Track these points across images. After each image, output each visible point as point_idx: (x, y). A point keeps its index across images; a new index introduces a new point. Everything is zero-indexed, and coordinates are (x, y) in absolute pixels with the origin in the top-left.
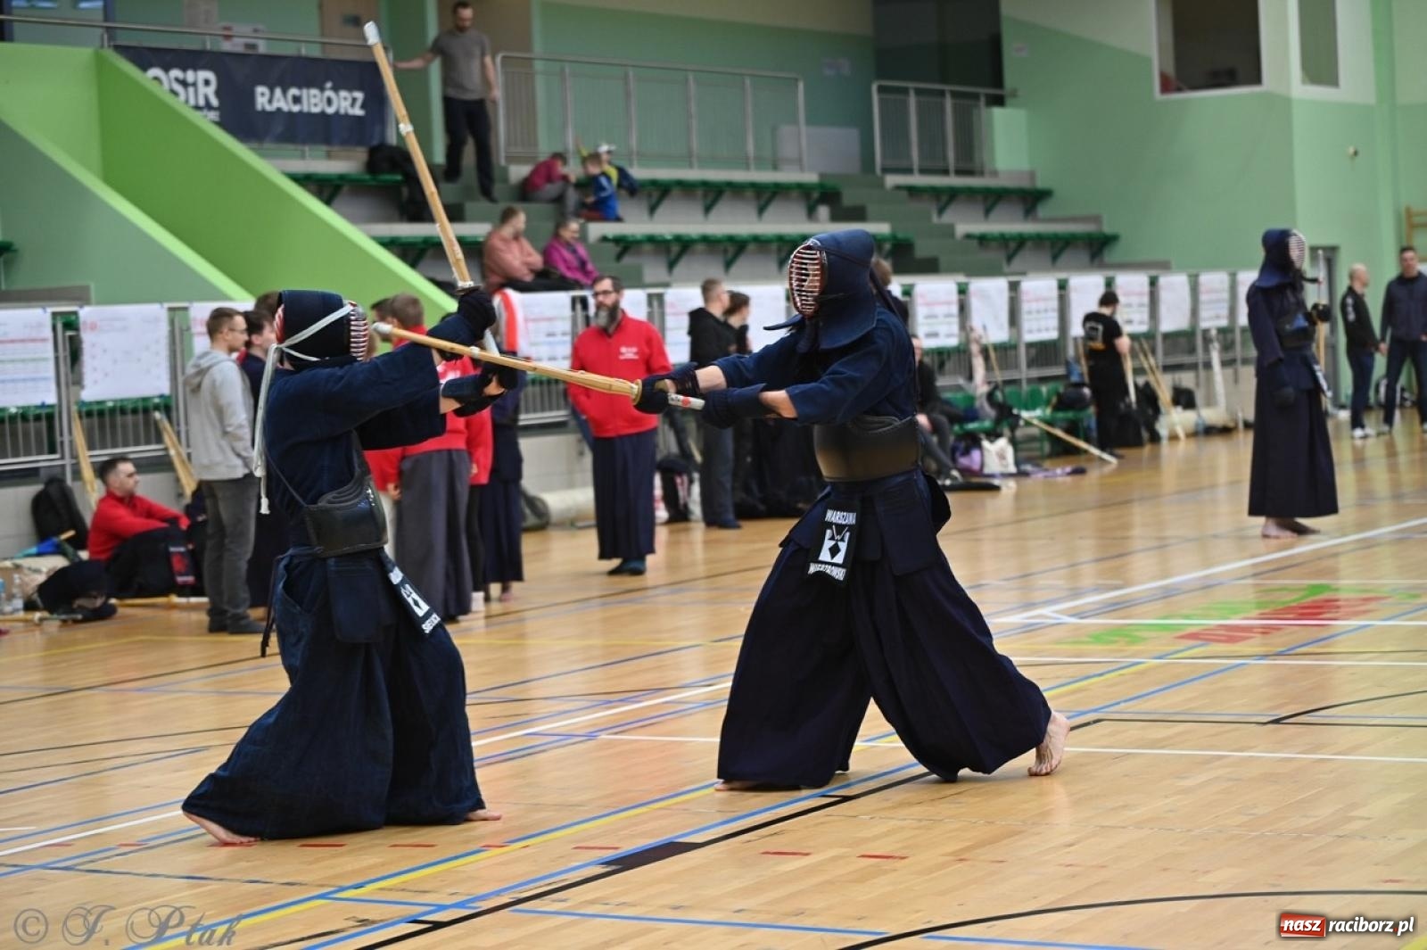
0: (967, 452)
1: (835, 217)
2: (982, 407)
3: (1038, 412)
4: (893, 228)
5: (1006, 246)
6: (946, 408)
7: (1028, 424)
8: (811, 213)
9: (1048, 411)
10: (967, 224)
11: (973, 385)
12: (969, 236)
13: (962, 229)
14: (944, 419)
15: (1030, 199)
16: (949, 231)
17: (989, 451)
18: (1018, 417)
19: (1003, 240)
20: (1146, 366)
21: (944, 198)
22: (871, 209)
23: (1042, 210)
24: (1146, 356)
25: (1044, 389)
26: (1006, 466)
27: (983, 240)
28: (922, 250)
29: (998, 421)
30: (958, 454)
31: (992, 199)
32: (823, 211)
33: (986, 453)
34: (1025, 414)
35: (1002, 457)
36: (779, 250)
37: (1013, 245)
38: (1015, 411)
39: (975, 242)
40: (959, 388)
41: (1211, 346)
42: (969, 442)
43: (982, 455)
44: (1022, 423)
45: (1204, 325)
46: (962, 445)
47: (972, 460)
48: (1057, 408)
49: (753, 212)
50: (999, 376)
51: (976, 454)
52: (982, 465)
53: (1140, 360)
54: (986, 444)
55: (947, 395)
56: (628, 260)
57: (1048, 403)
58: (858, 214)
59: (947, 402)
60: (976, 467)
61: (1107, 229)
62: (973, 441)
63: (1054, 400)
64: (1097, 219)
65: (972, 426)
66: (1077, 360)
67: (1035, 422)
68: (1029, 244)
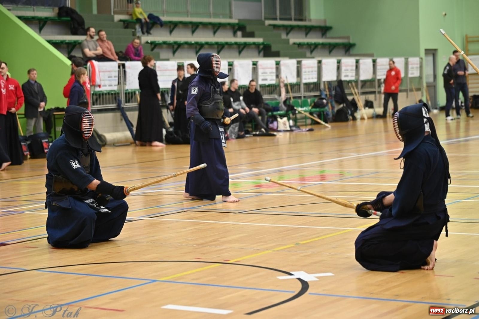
0: (272, 122)
1: (244, 36)
2: (281, 106)
3: (304, 109)
4: (264, 40)
5: (310, 47)
6: (266, 106)
7: (300, 112)
8: (235, 34)
9: (310, 108)
10: (295, 39)
11: (281, 98)
12: (294, 44)
13: (292, 41)
14: (264, 110)
15: (324, 30)
16: (287, 41)
17: (280, 122)
18: (296, 110)
19: (309, 45)
20: (353, 92)
21: (289, 29)
22: (256, 33)
23: (329, 34)
24: (354, 89)
25: (309, 100)
26: (286, 128)
27: (300, 45)
28: (274, 49)
29: (287, 111)
30: (269, 123)
31: (308, 30)
32: (239, 33)
33: (279, 123)
34: (300, 109)
35: (285, 124)
36: (218, 48)
37: (313, 47)
38: (295, 108)
39: (296, 46)
40: (275, 99)
41: (381, 86)
42: (273, 119)
43: (278, 123)
44: (297, 112)
45: (378, 77)
46: (271, 120)
47: (274, 125)
48: (313, 107)
49: (211, 33)
50: (291, 95)
51: (275, 123)
52: (278, 127)
53: (351, 90)
54: (279, 119)
55: (267, 102)
56: (156, 50)
57: (310, 105)
58: (251, 35)
59: (267, 104)
60: (275, 128)
61: (352, 41)
62: (275, 118)
63: (313, 104)
64: (348, 38)
65: (275, 113)
66: (325, 90)
67: (303, 112)
68: (319, 47)
